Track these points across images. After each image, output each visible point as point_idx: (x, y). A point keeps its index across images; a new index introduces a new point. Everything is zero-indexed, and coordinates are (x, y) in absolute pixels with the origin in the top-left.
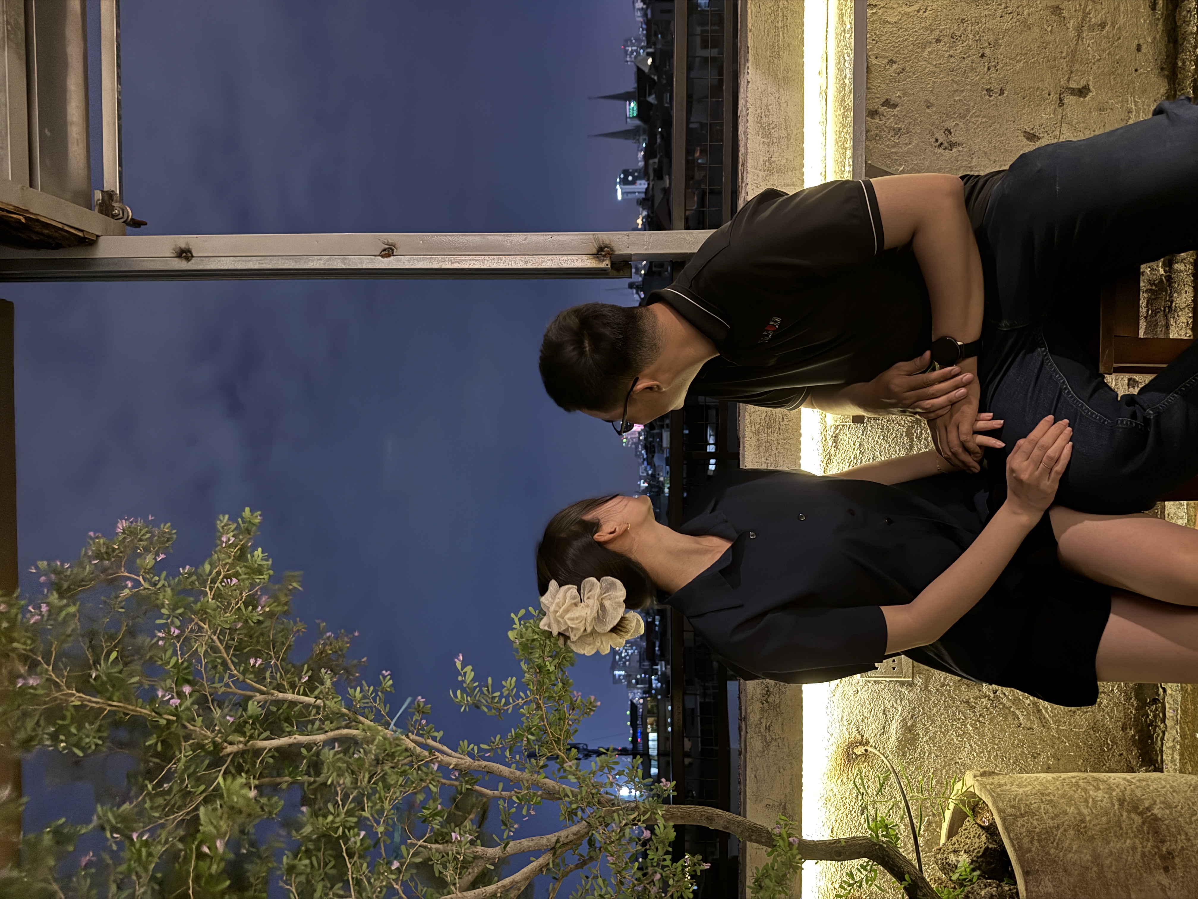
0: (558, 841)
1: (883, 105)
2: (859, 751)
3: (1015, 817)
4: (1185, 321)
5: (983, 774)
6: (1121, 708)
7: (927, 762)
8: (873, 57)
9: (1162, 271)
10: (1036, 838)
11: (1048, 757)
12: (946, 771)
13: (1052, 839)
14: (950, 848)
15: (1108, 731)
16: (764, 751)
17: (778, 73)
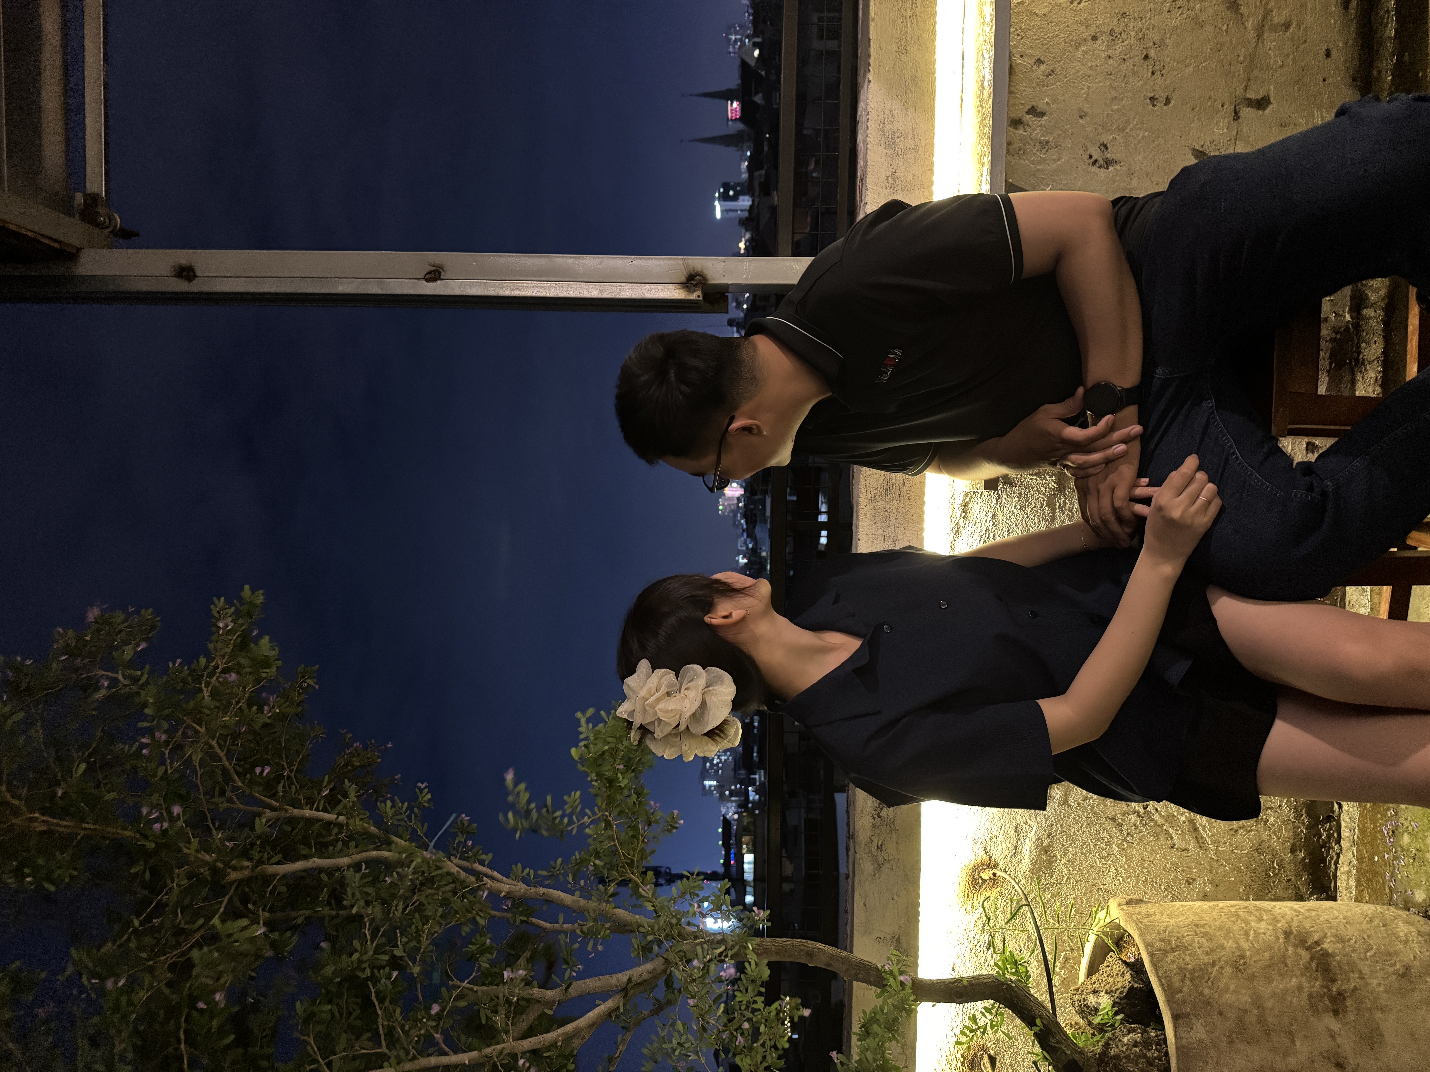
0: (630, 980)
1: (1028, 113)
2: (986, 875)
3: (1165, 952)
4: (1373, 375)
5: (1129, 902)
6: (1290, 827)
7: (1065, 889)
8: (1018, 56)
9: (1348, 317)
10: (1188, 976)
11: (1205, 883)
12: (1088, 899)
13: (1206, 977)
14: (1089, 987)
15: (1274, 853)
16: (875, 875)
17: (905, 71)
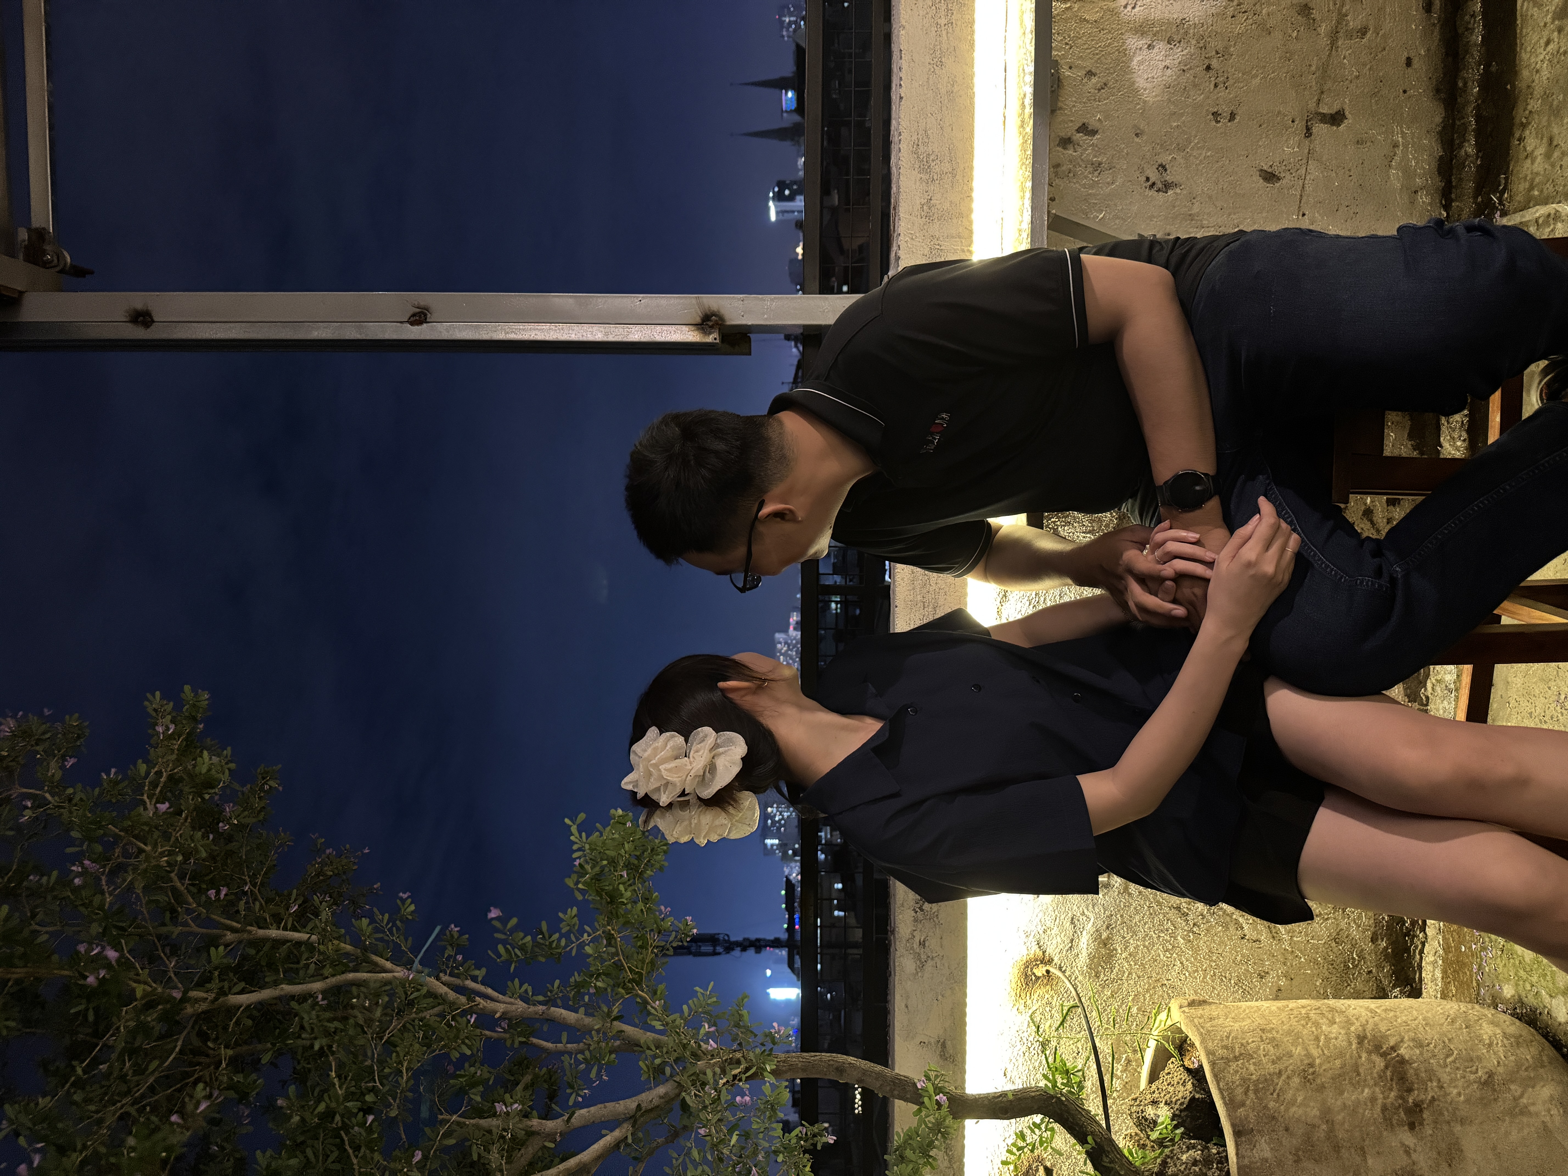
0: (639, 1106)
1: (1078, 131)
2: (1040, 971)
3: (1227, 1061)
5: (1191, 1004)
7: (1126, 985)
8: (1067, 67)
10: (1252, 1088)
11: (1278, 976)
12: (1151, 996)
13: (1272, 1088)
14: (1148, 1098)
15: (1354, 942)
16: (917, 973)
17: (940, 86)
